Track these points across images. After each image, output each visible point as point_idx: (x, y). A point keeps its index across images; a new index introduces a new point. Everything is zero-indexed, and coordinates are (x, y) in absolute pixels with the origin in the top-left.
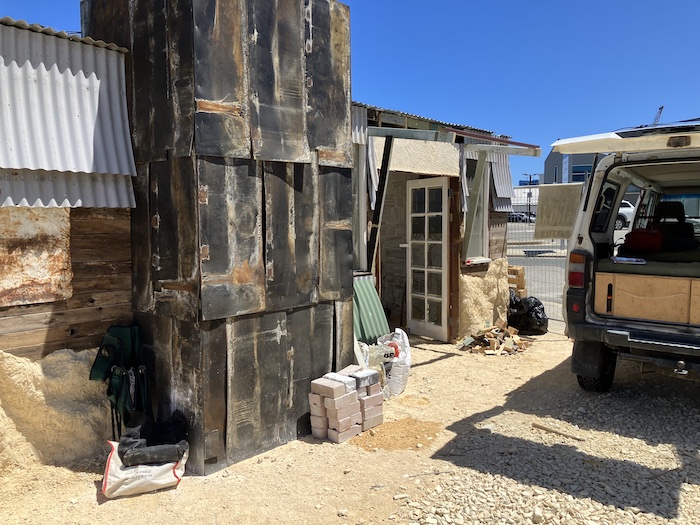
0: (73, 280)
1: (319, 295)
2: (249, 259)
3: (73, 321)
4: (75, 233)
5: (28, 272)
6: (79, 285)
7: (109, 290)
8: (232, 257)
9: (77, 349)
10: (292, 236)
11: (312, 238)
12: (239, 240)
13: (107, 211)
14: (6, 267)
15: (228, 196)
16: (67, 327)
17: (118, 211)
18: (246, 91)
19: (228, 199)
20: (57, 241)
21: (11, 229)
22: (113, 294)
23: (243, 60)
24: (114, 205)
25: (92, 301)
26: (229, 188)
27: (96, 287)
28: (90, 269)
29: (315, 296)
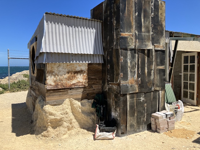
0: (88, 82)
1: (154, 88)
2: (134, 77)
3: (88, 92)
4: (89, 69)
5: (78, 79)
6: (90, 83)
7: (96, 84)
8: (129, 76)
9: (89, 99)
10: (146, 71)
11: (152, 71)
12: (131, 72)
13: (96, 64)
14: (73, 78)
15: (128, 59)
16: (86, 94)
17: (99, 64)
18: (134, 29)
19: (128, 60)
20: (85, 72)
21: (75, 68)
22: (97, 85)
23: (133, 21)
24: (98, 62)
25: (92, 87)
26: (128, 57)
27: (93, 83)
28: (92, 79)
29: (153, 89)
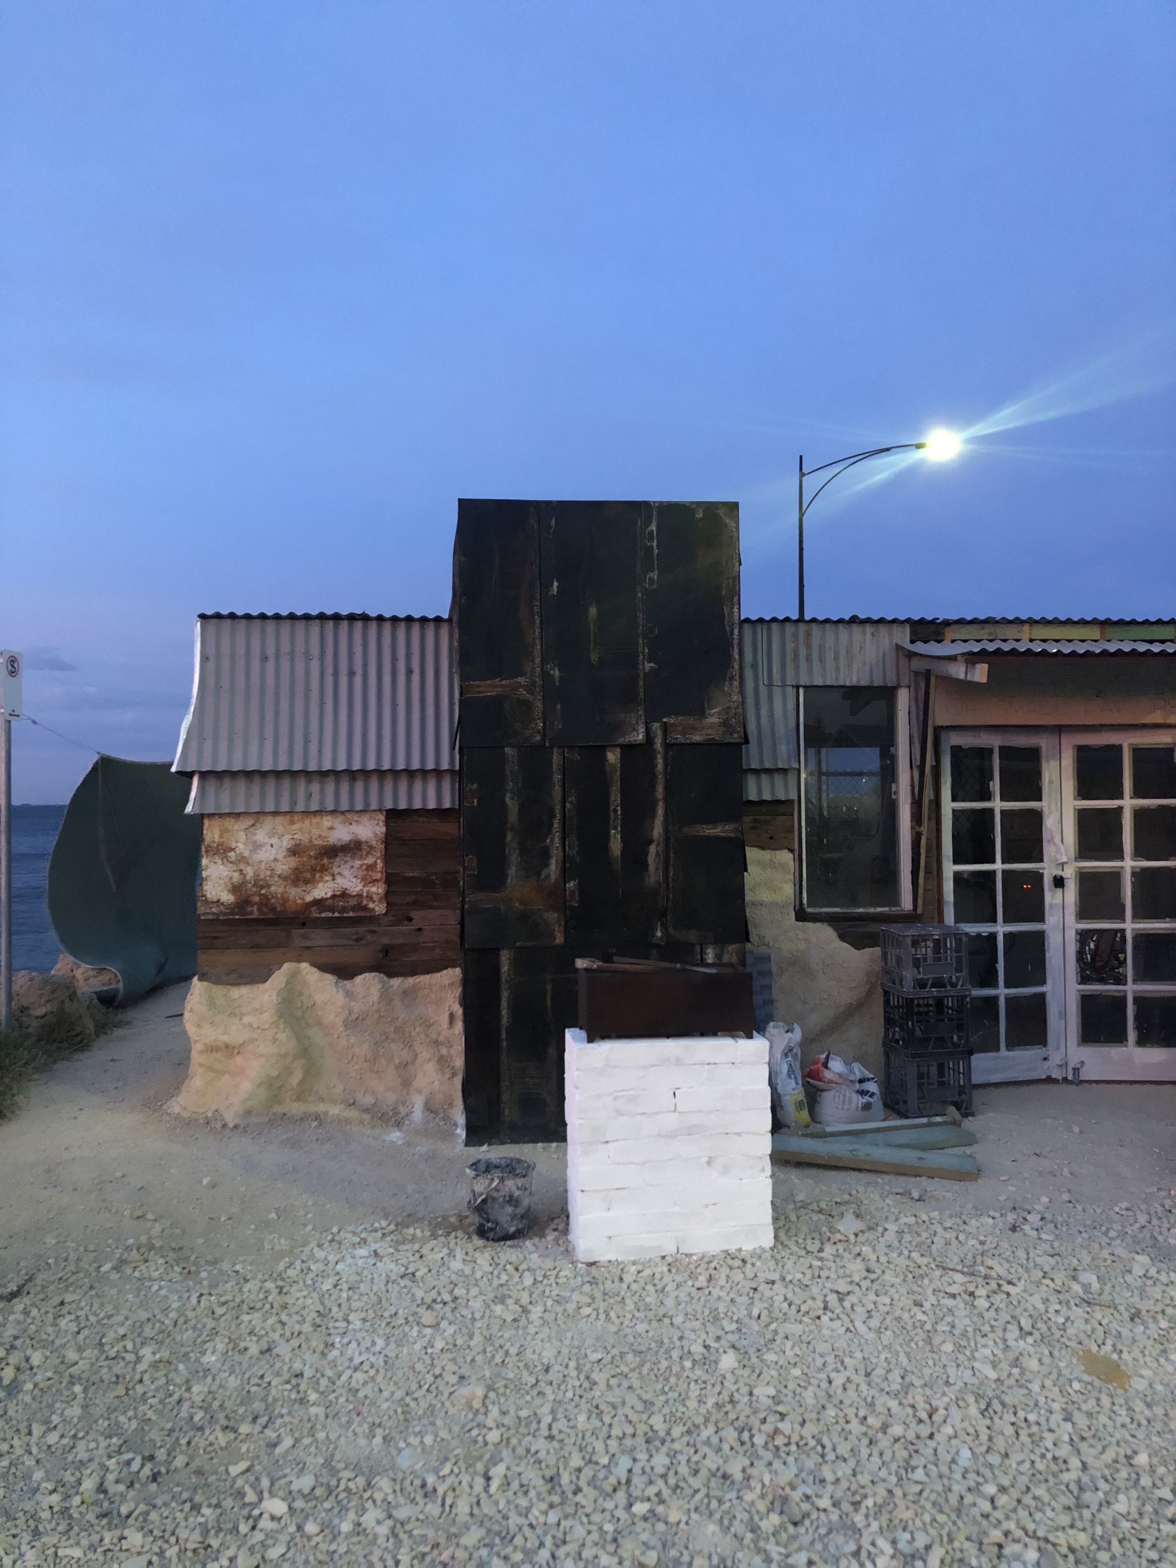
0: (387, 894)
1: (666, 933)
2: (539, 874)
3: (386, 940)
4: (389, 840)
5: (339, 880)
6: (394, 899)
7: (431, 908)
8: (512, 871)
9: (391, 975)
10: (616, 845)
11: (653, 848)
12: (523, 851)
13: (424, 812)
14: (318, 875)
15: (508, 795)
16: (380, 948)
17: (440, 813)
18: (538, 660)
19: (507, 799)
20: (371, 848)
21: (324, 834)
22: (439, 912)
23: (534, 622)
24: (432, 805)
25: (410, 919)
26: (510, 785)
27: (415, 903)
28: (407, 880)
29: (659, 934)
